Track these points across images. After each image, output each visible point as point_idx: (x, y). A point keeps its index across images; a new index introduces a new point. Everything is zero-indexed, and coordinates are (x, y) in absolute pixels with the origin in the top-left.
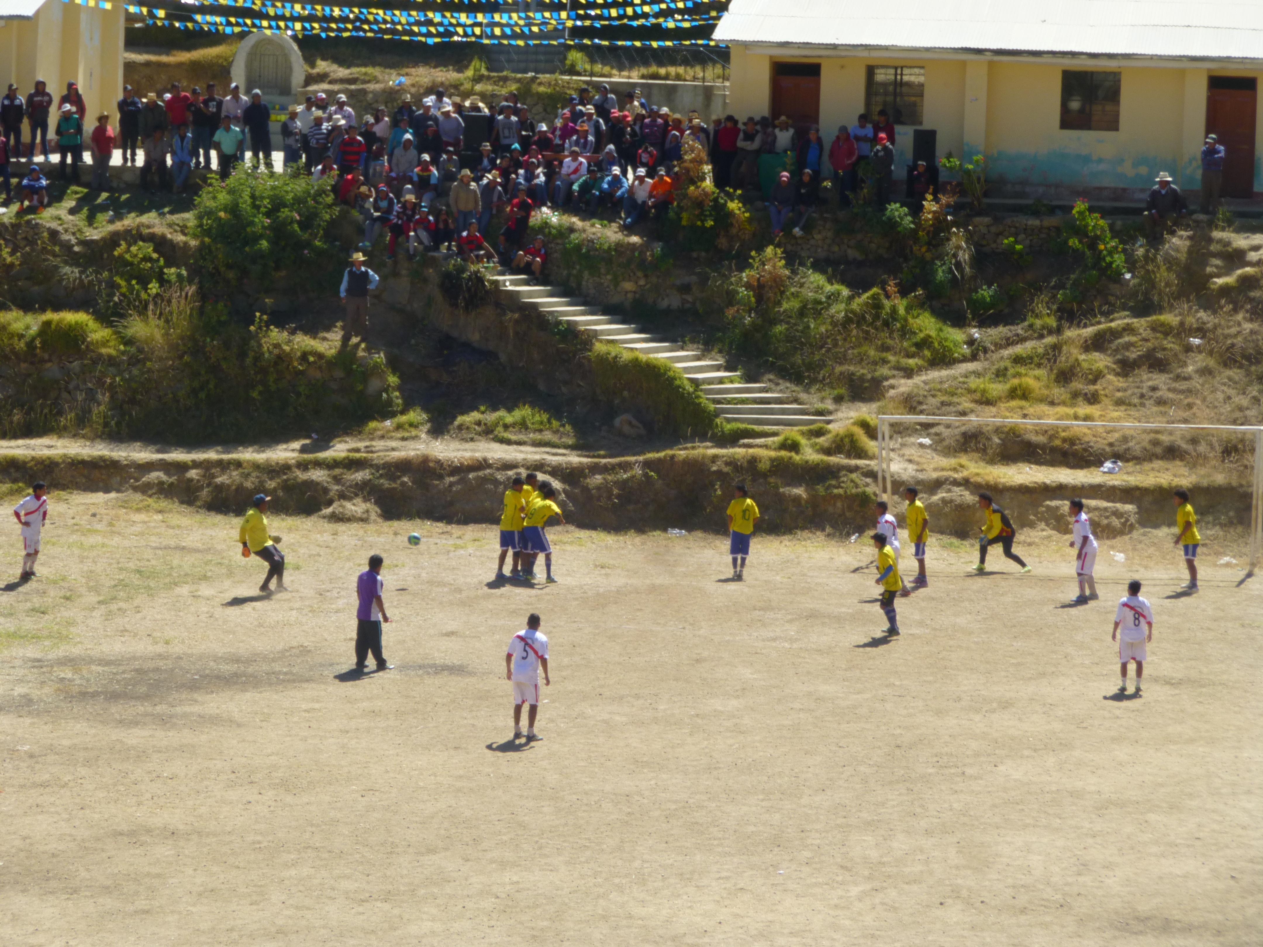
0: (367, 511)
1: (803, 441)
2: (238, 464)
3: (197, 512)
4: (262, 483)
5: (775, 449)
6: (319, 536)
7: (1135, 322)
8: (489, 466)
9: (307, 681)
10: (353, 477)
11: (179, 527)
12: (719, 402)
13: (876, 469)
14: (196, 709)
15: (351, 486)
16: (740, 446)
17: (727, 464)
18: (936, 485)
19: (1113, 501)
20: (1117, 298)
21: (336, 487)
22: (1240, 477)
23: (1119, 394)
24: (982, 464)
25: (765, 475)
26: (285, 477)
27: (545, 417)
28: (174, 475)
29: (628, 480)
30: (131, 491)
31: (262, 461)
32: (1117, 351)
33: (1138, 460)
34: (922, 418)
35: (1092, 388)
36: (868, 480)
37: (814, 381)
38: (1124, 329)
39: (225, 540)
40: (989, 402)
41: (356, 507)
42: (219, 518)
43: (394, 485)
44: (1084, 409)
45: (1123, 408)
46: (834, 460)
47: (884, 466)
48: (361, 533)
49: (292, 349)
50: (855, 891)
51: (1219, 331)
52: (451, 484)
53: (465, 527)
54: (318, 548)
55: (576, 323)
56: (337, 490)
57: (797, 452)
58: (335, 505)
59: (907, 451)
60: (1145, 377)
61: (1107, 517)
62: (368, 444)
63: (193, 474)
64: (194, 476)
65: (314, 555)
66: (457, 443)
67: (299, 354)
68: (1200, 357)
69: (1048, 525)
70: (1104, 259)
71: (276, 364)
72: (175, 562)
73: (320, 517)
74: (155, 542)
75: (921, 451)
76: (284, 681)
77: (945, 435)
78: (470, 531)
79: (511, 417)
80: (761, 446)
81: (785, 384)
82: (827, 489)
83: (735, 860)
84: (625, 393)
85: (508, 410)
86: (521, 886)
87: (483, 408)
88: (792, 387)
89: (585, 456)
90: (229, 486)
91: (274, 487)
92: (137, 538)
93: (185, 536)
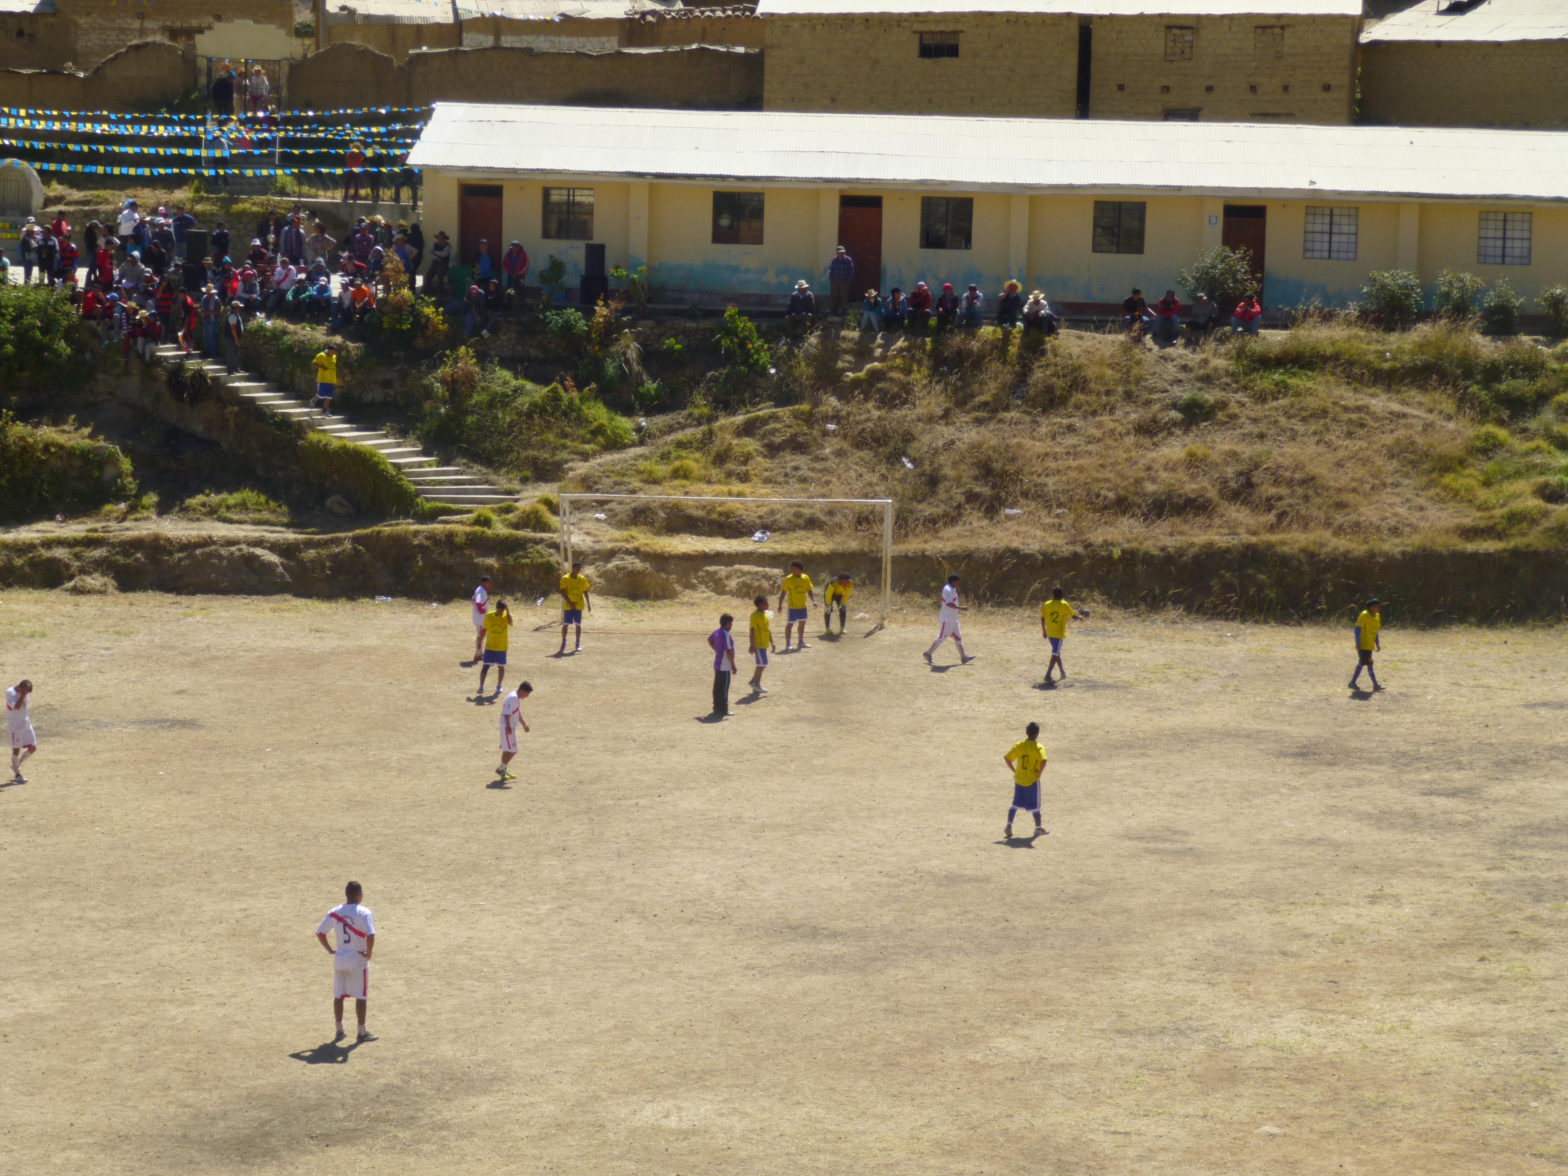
0: (105, 584)
1: (494, 518)
4: (10, 560)
5: (470, 525)
6: (62, 607)
7: (780, 411)
8: (214, 543)
9: (54, 736)
10: (92, 554)
12: (419, 483)
13: (558, 541)
15: (90, 563)
16: (439, 523)
17: (427, 538)
18: (610, 554)
19: (763, 566)
20: (764, 390)
21: (77, 564)
22: (870, 544)
23: (766, 474)
24: (650, 535)
25: (461, 548)
26: (31, 555)
27: (263, 499)
29: (339, 553)
31: (9, 541)
32: (764, 436)
33: (784, 530)
34: (598, 496)
35: (744, 468)
36: (552, 551)
37: (503, 464)
38: (770, 417)
40: (655, 482)
41: (95, 581)
43: (128, 561)
44: (737, 487)
45: (770, 486)
46: (521, 533)
47: (566, 538)
48: (100, 604)
49: (35, 441)
50: (544, 909)
51: (851, 418)
52: (180, 560)
53: (193, 597)
54: (62, 618)
55: (290, 414)
56: (78, 566)
57: (489, 527)
58: (77, 579)
59: (586, 525)
60: (788, 458)
61: (758, 580)
62: (104, 524)
65: (59, 624)
66: (185, 523)
67: (41, 446)
68: (835, 440)
69: (707, 587)
70: (752, 356)
71: (21, 454)
73: (63, 590)
75: (598, 525)
77: (617, 511)
78: (198, 601)
79: (233, 499)
80: (457, 522)
81: (477, 467)
82: (516, 559)
83: (439, 885)
84: (335, 477)
85: (230, 492)
86: (248, 912)
87: (207, 491)
88: (484, 470)
89: (300, 533)
91: (21, 564)
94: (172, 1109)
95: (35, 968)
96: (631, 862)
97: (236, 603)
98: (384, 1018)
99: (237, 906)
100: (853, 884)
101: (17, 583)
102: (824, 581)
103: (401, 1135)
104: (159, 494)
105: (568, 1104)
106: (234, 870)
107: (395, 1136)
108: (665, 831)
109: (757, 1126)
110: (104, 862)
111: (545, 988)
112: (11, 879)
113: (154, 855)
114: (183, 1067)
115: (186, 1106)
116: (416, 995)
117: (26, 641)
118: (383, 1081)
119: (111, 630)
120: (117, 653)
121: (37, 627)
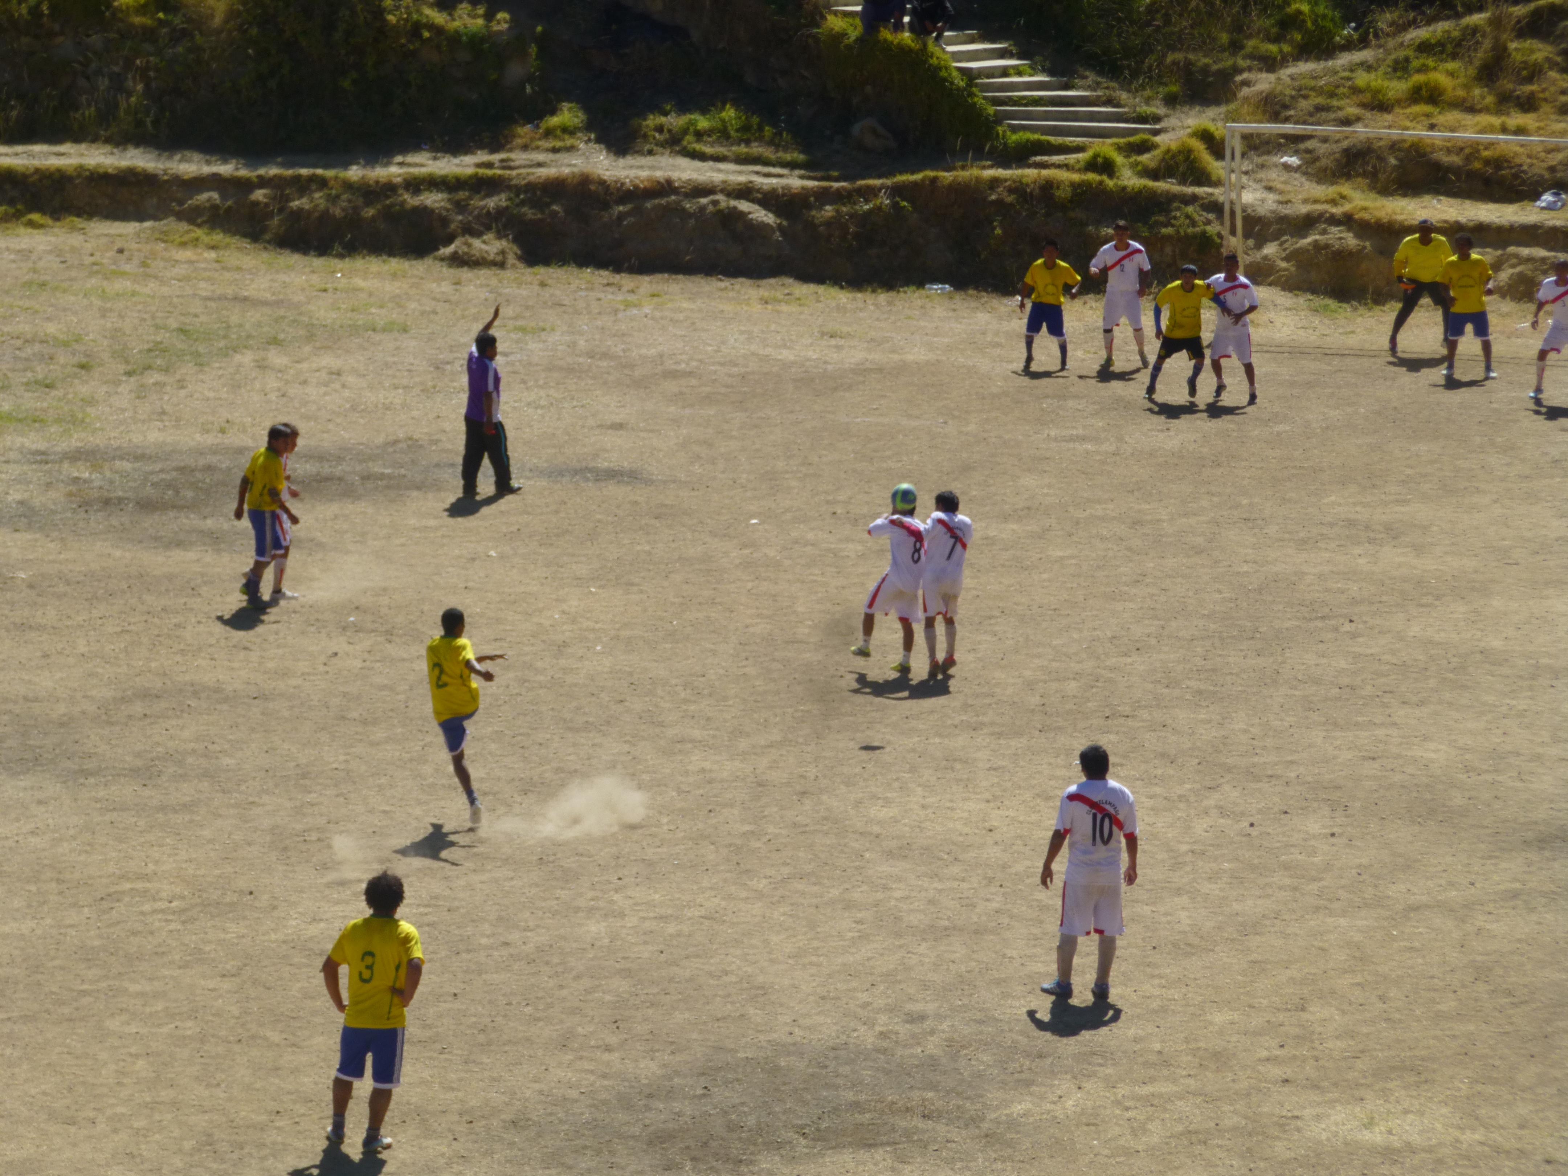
0: (503, 252)
1: (1119, 160)
2: (323, 184)
3: (265, 248)
4: (356, 210)
5: (1079, 171)
6: (434, 285)
8: (675, 191)
10: (482, 203)
11: (239, 269)
12: (1000, 102)
13: (1221, 199)
15: (480, 216)
16: (1030, 166)
17: (1011, 191)
18: (1306, 223)
19: (1553, 249)
21: (460, 217)
24: (1371, 195)
25: (1064, 208)
26: (388, 202)
27: (753, 121)
28: (232, 197)
29: (870, 212)
30: (172, 219)
31: (355, 178)
34: (1289, 128)
35: (1527, 89)
36: (1210, 216)
37: (1137, 74)
39: (303, 289)
40: (1382, 107)
41: (487, 245)
42: (295, 259)
43: (540, 216)
44: (1516, 119)
46: (1162, 186)
47: (1233, 195)
48: (494, 282)
52: (621, 216)
53: (640, 277)
54: (434, 303)
56: (461, 221)
57: (1111, 175)
58: (458, 242)
59: (1267, 175)
62: (504, 156)
63: (259, 195)
64: (261, 198)
65: (429, 313)
66: (630, 157)
71: (376, 41)
72: (234, 319)
73: (435, 258)
74: (206, 290)
75: (1287, 175)
76: (385, 487)
77: (1319, 152)
78: (647, 283)
79: (706, 121)
80: (1060, 166)
81: (1094, 78)
82: (1151, 229)
84: (867, 88)
85: (702, 111)
87: (666, 109)
88: (1105, 82)
89: (811, 178)
90: (309, 213)
91: (373, 216)
92: (181, 284)
93: (248, 282)
97: (706, 289)
101: (365, 247)
104: (588, 109)
115: (609, 1077)
117: (377, 337)
119: (511, 324)
120: (520, 361)
121: (394, 316)
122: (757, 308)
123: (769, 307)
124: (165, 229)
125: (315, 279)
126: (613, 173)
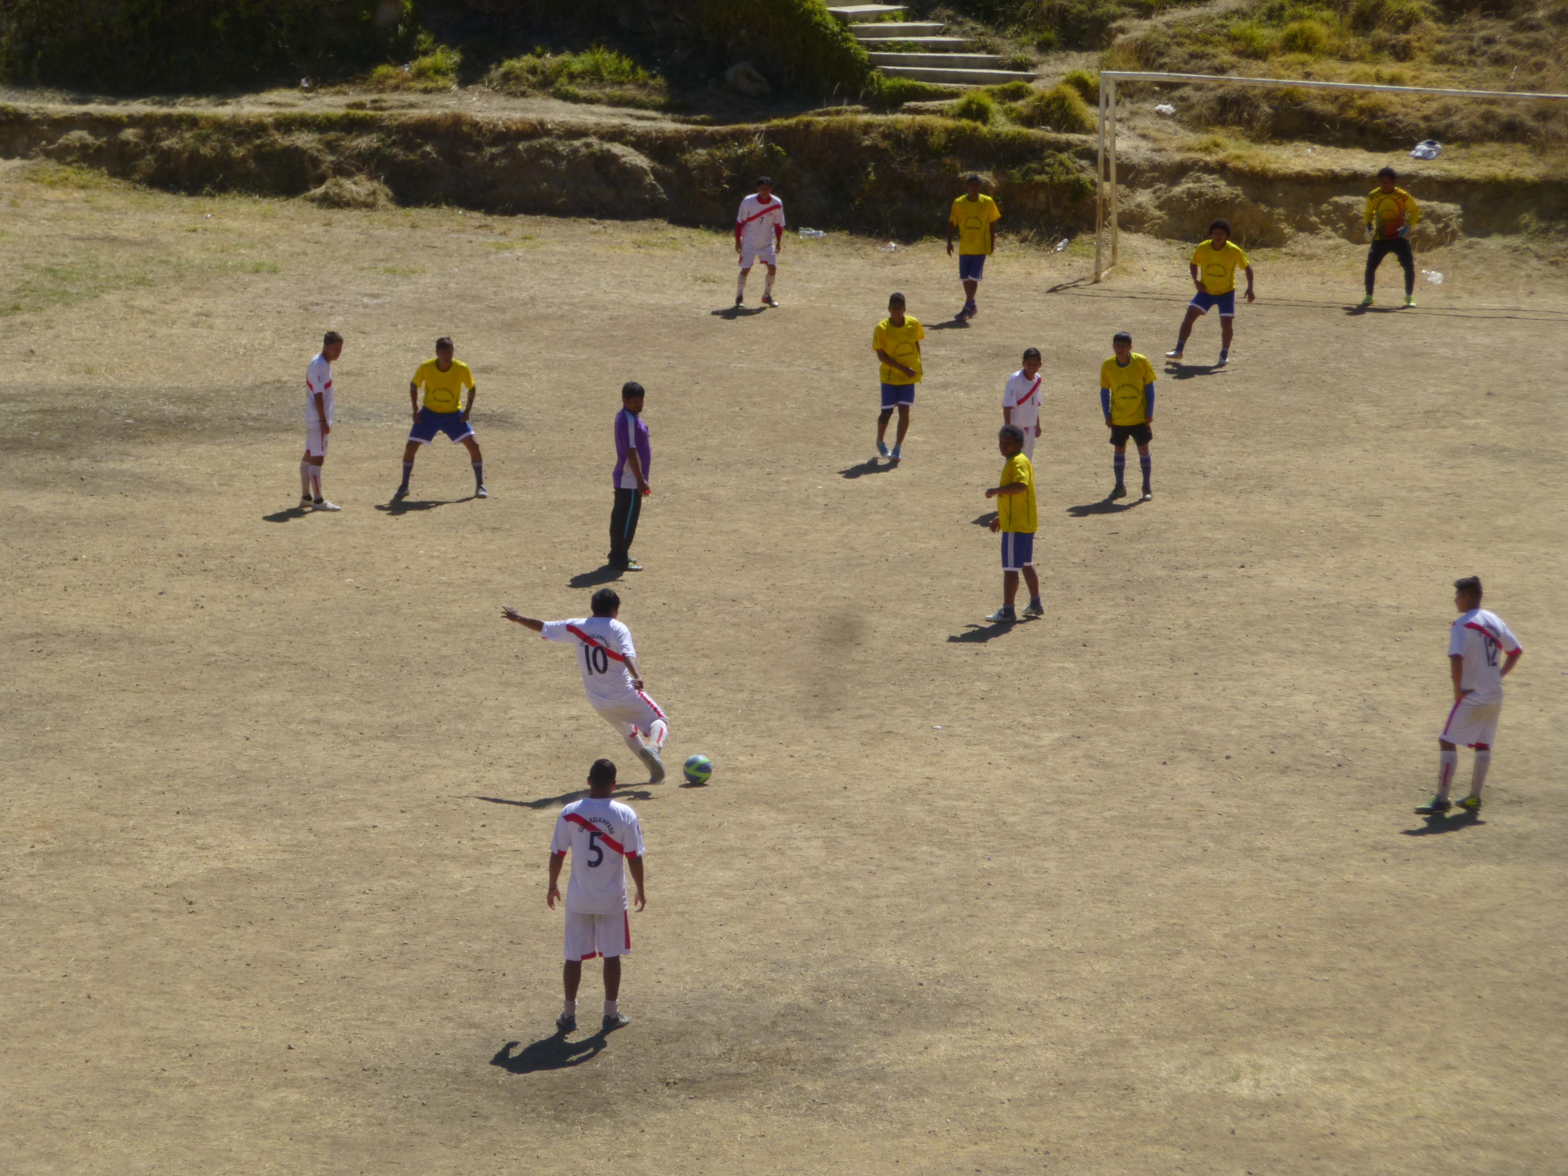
0: (374, 193)
1: (994, 106)
2: (193, 122)
3: (135, 188)
4: (225, 149)
5: (954, 117)
6: (305, 226)
8: (548, 133)
9: (286, 430)
10: (354, 143)
11: (109, 209)
12: (875, 47)
13: (1095, 146)
14: (128, 465)
15: (351, 157)
16: (904, 112)
17: (885, 136)
18: (1179, 171)
19: (1428, 199)
21: (331, 158)
23: (1439, 48)
24: (1245, 142)
25: (937, 154)
26: (258, 142)
27: (626, 64)
28: (102, 136)
29: (743, 155)
30: (42, 158)
31: (226, 118)
33: (1465, 141)
34: (1163, 75)
35: (1403, 37)
36: (1084, 163)
37: (1011, 20)
39: (173, 230)
40: (1259, 55)
41: (358, 186)
42: (165, 199)
43: (412, 157)
44: (1390, 68)
45: (1444, 67)
46: (1036, 132)
47: (1107, 143)
48: (365, 223)
50: (1048, 738)
52: (493, 158)
53: (512, 219)
54: (304, 244)
56: (332, 162)
57: (985, 122)
58: (329, 183)
59: (1140, 123)
60: (1477, 24)
62: (375, 96)
63: (129, 134)
64: (131, 138)
65: (299, 254)
66: (502, 99)
69: (1335, 230)
72: (103, 259)
73: (306, 199)
74: (75, 230)
75: (1161, 122)
76: (253, 429)
77: (1194, 100)
78: (519, 225)
79: (578, 63)
80: (933, 112)
81: (970, 24)
82: (1025, 175)
83: (882, 692)
84: (743, 33)
85: (576, 52)
86: (582, 722)
87: (539, 49)
88: (980, 28)
89: (683, 122)
90: (179, 153)
91: (244, 156)
92: (50, 223)
93: (117, 222)
94: (449, 1029)
95: (242, 797)
96: (1191, 670)
97: (579, 231)
98: (789, 898)
99: (563, 711)
100: (1554, 720)
101: (235, 186)
102: (1527, 226)
103: (809, 1087)
104: (463, 51)
105: (1078, 1051)
106: (561, 655)
107: (799, 1088)
108: (1250, 623)
109: (1380, 1100)
110: (358, 635)
111: (1047, 864)
112: (210, 655)
113: (436, 626)
114: (470, 963)
115: (472, 1026)
116: (841, 865)
117: (247, 278)
118: (784, 999)
119: (381, 266)
120: (389, 303)
121: (264, 256)
122: (631, 251)
123: (642, 251)
124: (35, 168)
125: (184, 220)
126: (485, 114)
